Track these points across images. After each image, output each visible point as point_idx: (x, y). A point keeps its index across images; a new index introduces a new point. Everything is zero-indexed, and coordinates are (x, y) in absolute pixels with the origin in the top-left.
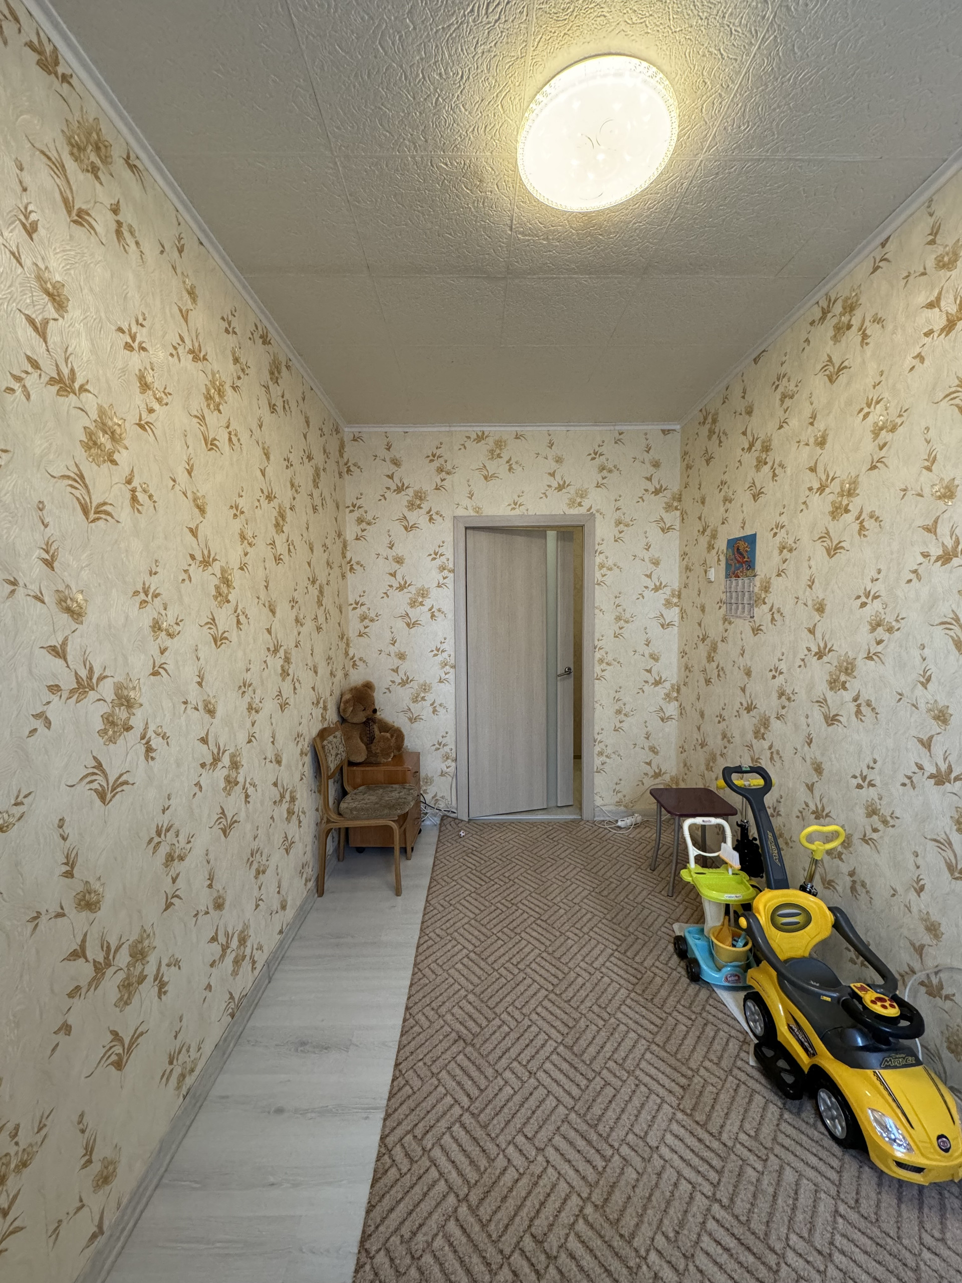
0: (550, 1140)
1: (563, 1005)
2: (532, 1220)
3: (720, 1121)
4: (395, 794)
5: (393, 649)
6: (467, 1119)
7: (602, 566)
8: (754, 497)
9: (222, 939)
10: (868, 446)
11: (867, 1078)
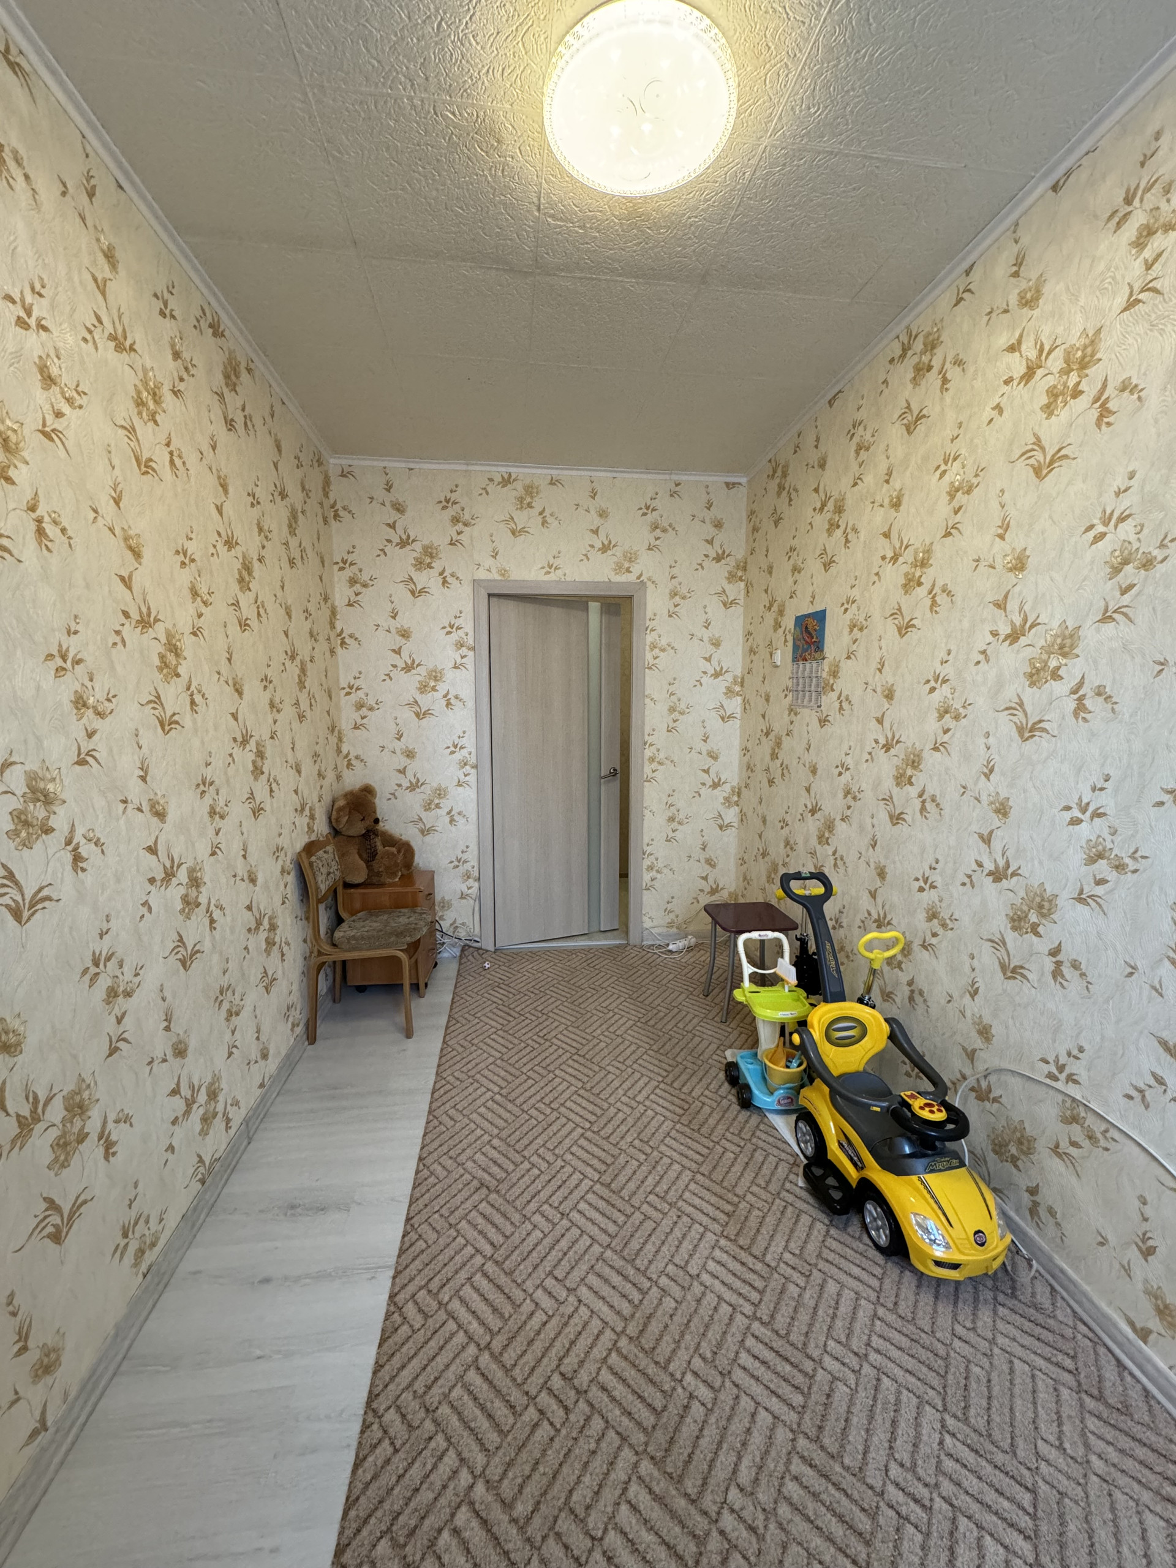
0: (583, 1280)
1: (601, 1142)
2: (560, 1359)
3: (764, 1244)
4: (403, 919)
5: (399, 746)
6: (490, 1267)
7: (653, 647)
8: (825, 566)
9: (185, 1091)
10: (944, 509)
11: (912, 1184)
